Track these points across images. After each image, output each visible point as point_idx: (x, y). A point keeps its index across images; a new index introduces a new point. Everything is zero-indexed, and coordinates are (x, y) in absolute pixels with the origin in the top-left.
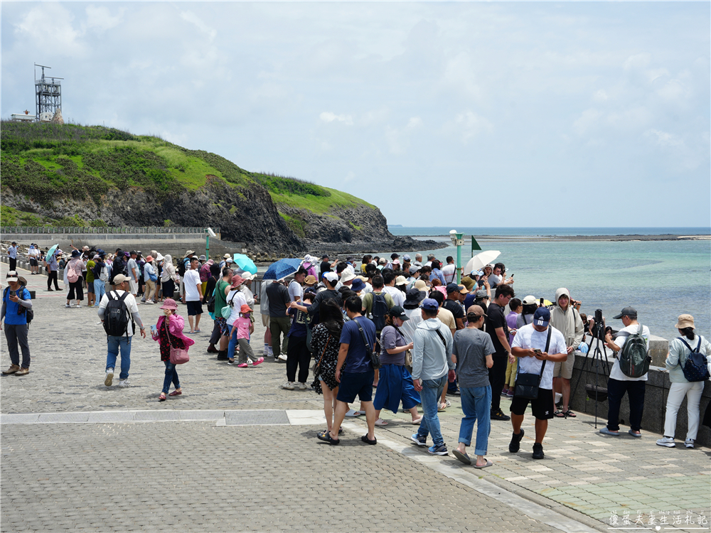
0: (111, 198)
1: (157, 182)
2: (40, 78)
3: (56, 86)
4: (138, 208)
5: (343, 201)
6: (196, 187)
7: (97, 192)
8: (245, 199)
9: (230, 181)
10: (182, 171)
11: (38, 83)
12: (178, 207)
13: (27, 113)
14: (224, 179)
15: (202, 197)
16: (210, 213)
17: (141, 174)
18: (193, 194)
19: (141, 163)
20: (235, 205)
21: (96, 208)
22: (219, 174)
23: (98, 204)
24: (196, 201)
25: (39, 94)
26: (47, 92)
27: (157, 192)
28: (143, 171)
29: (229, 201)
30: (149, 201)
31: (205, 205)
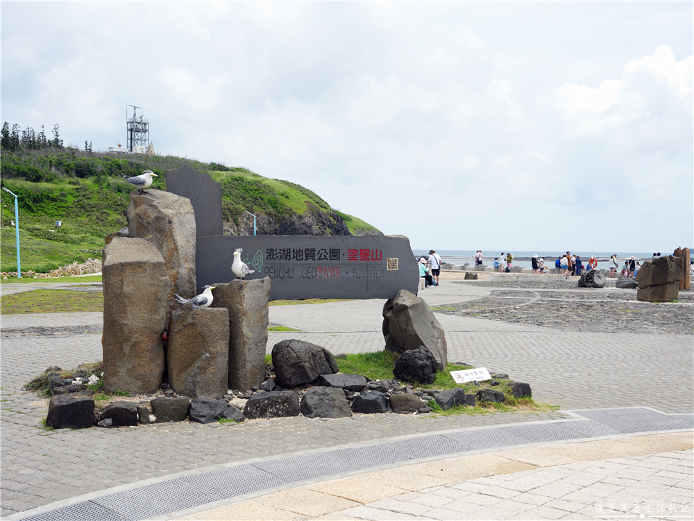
0: (245, 219)
1: (275, 207)
2: (132, 117)
3: (145, 124)
4: (263, 229)
5: (361, 225)
6: (301, 212)
7: (236, 214)
8: (335, 222)
9: (321, 207)
10: (287, 197)
11: (129, 121)
12: (292, 229)
13: (120, 146)
14: (317, 205)
15: (306, 220)
16: (314, 233)
17: (260, 200)
18: (300, 217)
19: (256, 190)
20: (329, 227)
21: (235, 227)
22: (311, 201)
23: (237, 225)
24: (303, 223)
25: (131, 130)
26: (136, 128)
27: (275, 215)
28: (261, 197)
29: (324, 224)
30: (270, 223)
31: (310, 227)
